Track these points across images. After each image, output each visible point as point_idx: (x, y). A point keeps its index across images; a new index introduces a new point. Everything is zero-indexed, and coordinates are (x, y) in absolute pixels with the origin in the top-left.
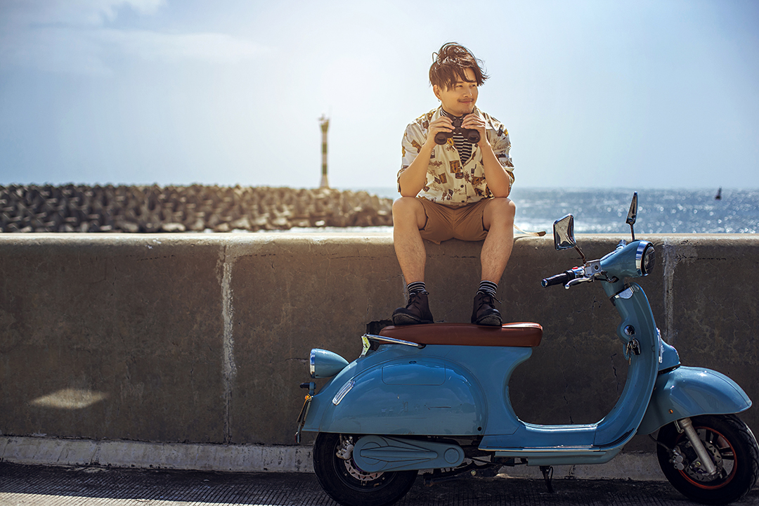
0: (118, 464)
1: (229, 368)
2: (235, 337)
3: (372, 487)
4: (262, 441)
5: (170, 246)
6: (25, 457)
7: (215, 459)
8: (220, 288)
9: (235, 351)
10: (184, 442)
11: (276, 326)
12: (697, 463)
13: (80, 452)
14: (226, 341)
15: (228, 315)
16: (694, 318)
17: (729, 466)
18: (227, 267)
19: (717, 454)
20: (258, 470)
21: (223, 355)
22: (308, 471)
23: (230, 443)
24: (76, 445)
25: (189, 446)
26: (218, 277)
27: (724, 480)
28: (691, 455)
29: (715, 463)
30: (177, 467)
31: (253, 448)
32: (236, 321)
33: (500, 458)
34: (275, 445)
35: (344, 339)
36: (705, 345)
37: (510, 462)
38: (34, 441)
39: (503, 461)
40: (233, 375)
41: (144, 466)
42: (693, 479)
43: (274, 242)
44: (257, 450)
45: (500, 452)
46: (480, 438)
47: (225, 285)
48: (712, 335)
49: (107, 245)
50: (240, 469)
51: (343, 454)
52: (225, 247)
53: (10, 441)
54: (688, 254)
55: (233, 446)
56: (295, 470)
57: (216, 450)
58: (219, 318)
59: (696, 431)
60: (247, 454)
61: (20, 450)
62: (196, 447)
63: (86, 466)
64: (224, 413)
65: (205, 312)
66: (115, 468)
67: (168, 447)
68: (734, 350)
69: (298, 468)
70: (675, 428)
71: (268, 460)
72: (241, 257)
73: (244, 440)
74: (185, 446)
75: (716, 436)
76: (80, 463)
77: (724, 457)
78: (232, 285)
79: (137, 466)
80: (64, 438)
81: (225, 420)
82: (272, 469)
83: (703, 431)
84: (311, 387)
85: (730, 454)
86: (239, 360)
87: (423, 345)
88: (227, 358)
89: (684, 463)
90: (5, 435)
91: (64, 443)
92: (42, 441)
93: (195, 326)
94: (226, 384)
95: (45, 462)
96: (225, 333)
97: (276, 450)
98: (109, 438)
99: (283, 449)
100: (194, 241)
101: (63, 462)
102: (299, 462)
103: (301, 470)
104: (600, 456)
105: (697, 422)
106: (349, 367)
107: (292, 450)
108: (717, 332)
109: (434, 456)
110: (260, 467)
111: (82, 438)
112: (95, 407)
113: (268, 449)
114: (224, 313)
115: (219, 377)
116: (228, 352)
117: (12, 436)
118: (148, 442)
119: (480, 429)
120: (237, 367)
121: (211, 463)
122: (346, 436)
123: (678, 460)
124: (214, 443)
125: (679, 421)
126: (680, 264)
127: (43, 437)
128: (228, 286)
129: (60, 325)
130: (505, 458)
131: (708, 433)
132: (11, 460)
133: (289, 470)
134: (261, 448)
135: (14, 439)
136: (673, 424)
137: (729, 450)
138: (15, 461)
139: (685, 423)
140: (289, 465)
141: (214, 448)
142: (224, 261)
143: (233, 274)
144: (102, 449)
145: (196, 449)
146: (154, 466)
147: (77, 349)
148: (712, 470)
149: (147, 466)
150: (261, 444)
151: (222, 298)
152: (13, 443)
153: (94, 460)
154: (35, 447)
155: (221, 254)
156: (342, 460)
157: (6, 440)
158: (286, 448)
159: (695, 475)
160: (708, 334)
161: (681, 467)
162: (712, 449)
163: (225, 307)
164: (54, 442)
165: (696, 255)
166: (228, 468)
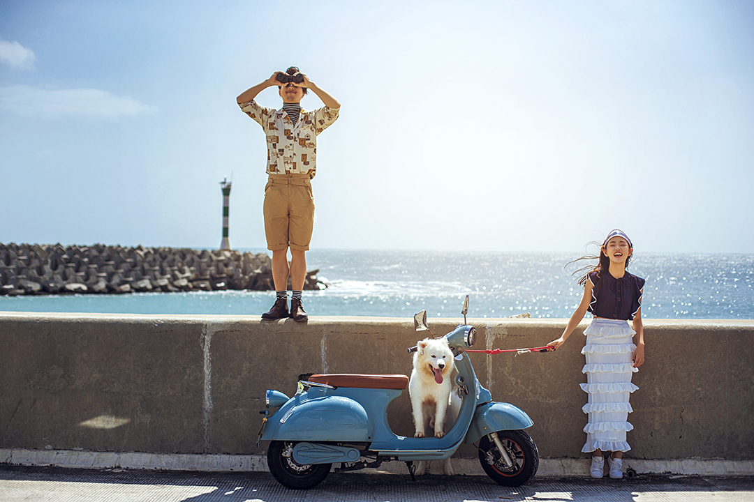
0: (134, 468)
1: (208, 404)
2: (212, 384)
3: (303, 475)
4: (229, 452)
5: (170, 324)
6: (70, 463)
7: (198, 463)
8: (202, 352)
9: (212, 393)
10: (177, 453)
11: (239, 377)
12: (501, 461)
13: (108, 460)
14: (206, 387)
15: (208, 369)
16: (505, 373)
17: (520, 462)
18: (208, 338)
19: (513, 454)
20: (226, 470)
21: (204, 396)
22: (259, 470)
23: (208, 453)
24: (104, 455)
25: (180, 455)
26: (202, 345)
27: (518, 471)
28: (497, 455)
29: (512, 460)
30: (173, 469)
31: (223, 456)
32: (213, 374)
33: (382, 456)
34: (237, 454)
35: (283, 385)
36: (512, 390)
37: (387, 458)
38: (74, 452)
39: (384, 458)
40: (210, 409)
41: (151, 468)
42: (500, 471)
43: (238, 322)
44: (226, 457)
45: (382, 452)
46: (370, 443)
47: (206, 350)
48: (517, 383)
49: (127, 323)
50: (215, 470)
51: (287, 453)
52: (206, 325)
53: (58, 453)
54: (501, 333)
55: (209, 455)
56: (251, 470)
57: (199, 458)
58: (202, 371)
59: (501, 441)
60: (219, 460)
61: (66, 458)
62: (185, 456)
63: (112, 468)
64: (204, 433)
65: (193, 367)
66: (130, 470)
67: (166, 456)
68: (530, 393)
69: (253, 469)
70: (488, 439)
71: (233, 464)
72: (217, 332)
73: (217, 451)
74: (177, 455)
75: (513, 444)
76: (108, 467)
77: (517, 457)
78: (210, 350)
79: (146, 468)
80: (95, 451)
81: (205, 438)
82: (235, 470)
83: (505, 441)
84: (267, 413)
85: (522, 455)
86: (214, 399)
87: (336, 388)
88: (206, 397)
89: (493, 460)
90: (55, 449)
91: (95, 454)
92: (80, 453)
93: (186, 377)
94: (206, 414)
95: (83, 466)
96: (206, 381)
97: (238, 457)
98: (125, 451)
99: (243, 457)
100: (185, 321)
101: (96, 466)
102: (253, 465)
103: (255, 470)
104: (442, 455)
105: (501, 435)
106: (290, 401)
107: (249, 457)
108: (519, 382)
109: (343, 454)
110: (228, 468)
111: (108, 451)
112: (118, 430)
113: (233, 457)
114: (205, 368)
115: (201, 410)
116: (207, 394)
117: (59, 450)
118: (153, 453)
119: (369, 438)
120: (213, 403)
121: (196, 466)
122: (288, 442)
123: (490, 458)
124: (197, 454)
125: (490, 434)
126: (496, 339)
127: (81, 451)
128: (208, 351)
129: (95, 375)
130: (384, 456)
131: (509, 442)
132: (60, 465)
133: (247, 470)
134: (228, 456)
135: (61, 451)
136: (487, 436)
137: (520, 452)
138: (63, 466)
139: (493, 436)
140: (247, 467)
141: (197, 456)
142: (205, 334)
143: (211, 343)
144: (122, 457)
145: (185, 457)
146: (158, 468)
147: (106, 392)
148: (510, 464)
149: (154, 469)
150: (228, 454)
151: (204, 359)
152: (60, 454)
153: (117, 465)
154: (76, 457)
155: (203, 330)
156: (286, 458)
157: (55, 452)
158: (245, 456)
159: (500, 468)
160: (514, 383)
161: (492, 463)
162: (510, 452)
163: (205, 364)
164: (89, 453)
165: (507, 333)
166: (206, 469)
